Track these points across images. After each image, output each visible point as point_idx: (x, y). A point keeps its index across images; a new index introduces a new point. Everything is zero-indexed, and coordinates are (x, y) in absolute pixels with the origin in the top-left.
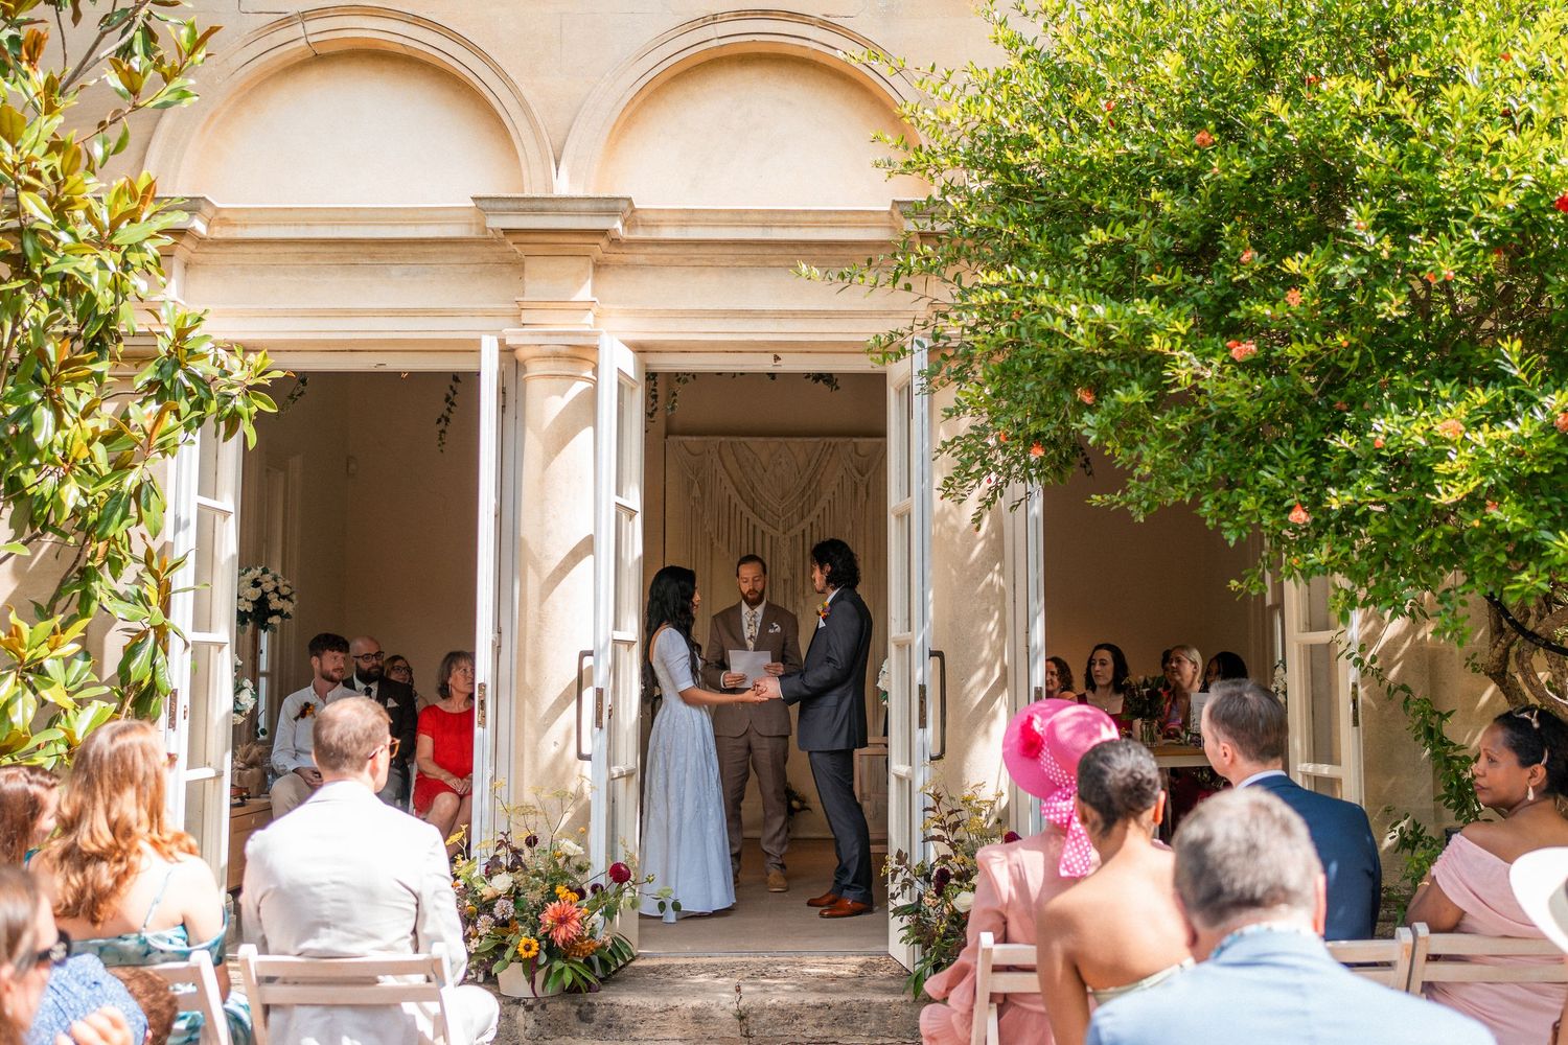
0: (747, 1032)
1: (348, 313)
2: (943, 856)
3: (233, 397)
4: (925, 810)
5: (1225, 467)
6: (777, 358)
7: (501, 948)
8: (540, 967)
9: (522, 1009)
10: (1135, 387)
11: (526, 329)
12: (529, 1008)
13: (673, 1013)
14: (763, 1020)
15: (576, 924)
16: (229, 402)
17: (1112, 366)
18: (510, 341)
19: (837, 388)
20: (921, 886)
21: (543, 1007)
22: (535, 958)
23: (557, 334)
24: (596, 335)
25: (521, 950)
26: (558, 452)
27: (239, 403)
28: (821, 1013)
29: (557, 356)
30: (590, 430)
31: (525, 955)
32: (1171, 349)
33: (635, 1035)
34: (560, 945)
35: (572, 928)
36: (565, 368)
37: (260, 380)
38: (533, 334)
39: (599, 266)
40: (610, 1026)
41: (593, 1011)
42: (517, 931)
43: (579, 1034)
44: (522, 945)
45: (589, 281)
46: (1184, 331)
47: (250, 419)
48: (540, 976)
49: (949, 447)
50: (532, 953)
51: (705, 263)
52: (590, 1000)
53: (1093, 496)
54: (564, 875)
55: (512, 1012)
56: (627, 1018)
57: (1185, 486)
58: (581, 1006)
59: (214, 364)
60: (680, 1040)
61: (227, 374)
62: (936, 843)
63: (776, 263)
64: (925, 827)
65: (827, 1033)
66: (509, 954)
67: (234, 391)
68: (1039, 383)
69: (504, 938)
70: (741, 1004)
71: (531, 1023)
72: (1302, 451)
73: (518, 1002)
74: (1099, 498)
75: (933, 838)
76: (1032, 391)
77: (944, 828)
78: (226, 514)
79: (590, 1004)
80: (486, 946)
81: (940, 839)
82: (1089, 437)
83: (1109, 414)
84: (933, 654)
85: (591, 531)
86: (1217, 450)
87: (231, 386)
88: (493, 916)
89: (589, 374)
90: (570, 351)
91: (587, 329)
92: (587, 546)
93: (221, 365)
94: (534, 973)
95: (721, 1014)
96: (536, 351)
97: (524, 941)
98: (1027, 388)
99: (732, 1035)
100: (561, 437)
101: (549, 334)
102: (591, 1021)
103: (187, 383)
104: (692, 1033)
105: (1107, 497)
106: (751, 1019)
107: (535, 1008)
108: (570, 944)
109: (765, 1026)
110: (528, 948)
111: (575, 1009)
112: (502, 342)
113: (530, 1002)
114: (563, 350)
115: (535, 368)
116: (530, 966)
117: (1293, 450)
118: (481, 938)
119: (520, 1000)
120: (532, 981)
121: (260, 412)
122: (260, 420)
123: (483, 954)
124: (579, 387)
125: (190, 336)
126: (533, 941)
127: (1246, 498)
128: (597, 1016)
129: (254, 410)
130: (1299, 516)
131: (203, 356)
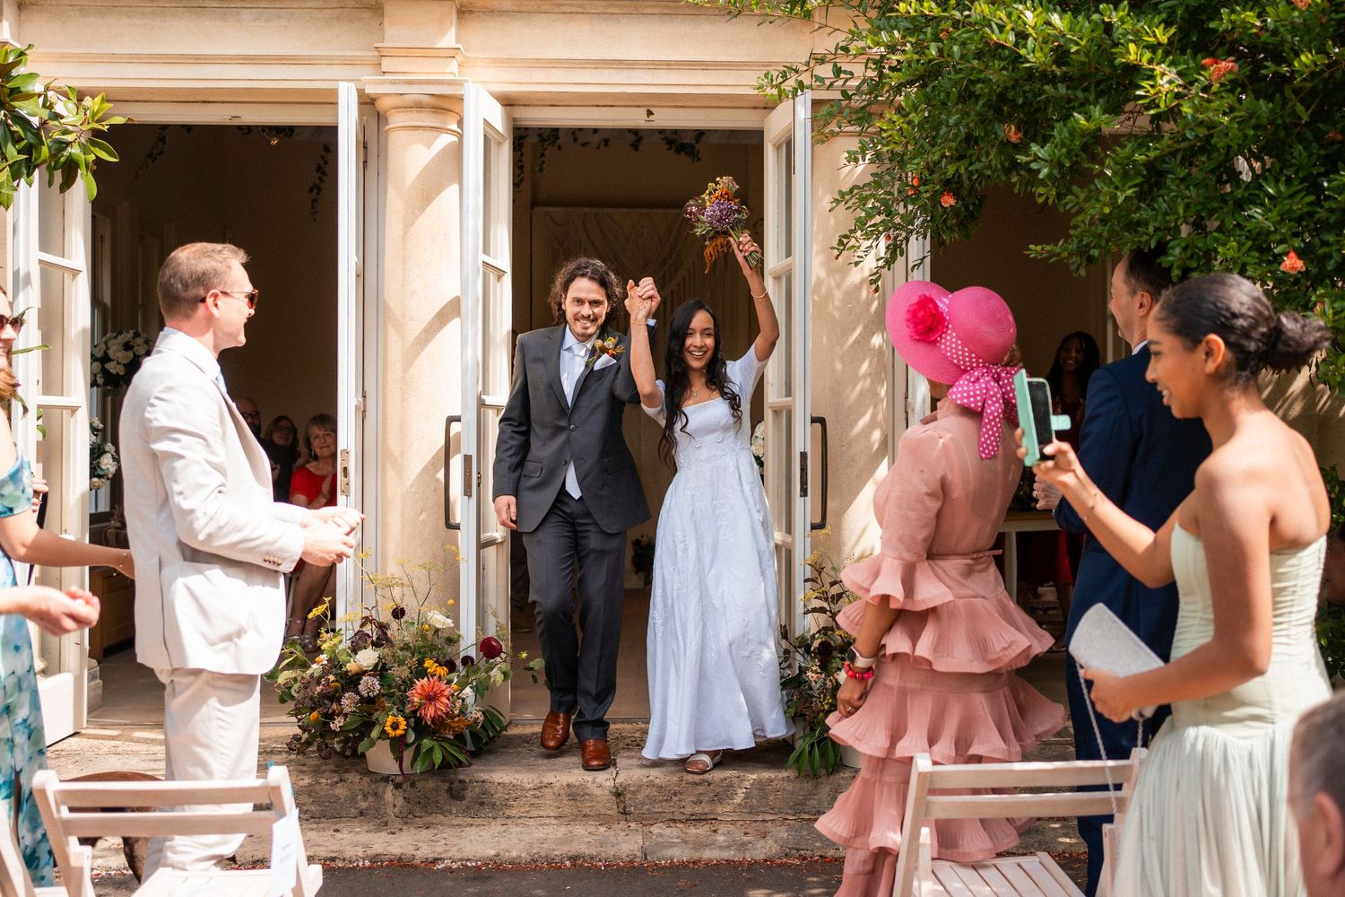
0: (624, 808)
1: (198, 60)
2: (823, 628)
3: (68, 144)
4: (806, 581)
5: (1199, 207)
6: (650, 113)
7: (368, 725)
8: (408, 745)
9: (390, 787)
10: (1096, 111)
11: (387, 77)
12: (398, 786)
13: (547, 790)
14: (640, 797)
15: (446, 701)
16: (64, 149)
17: (1062, 89)
18: (370, 90)
19: (699, 159)
20: (801, 659)
21: (413, 785)
22: (403, 737)
23: (421, 82)
24: (460, 83)
25: (388, 729)
26: (423, 208)
27: (75, 150)
28: (701, 789)
29: (419, 106)
30: (455, 187)
31: (392, 733)
32: (1150, 62)
33: (508, 812)
34: (429, 723)
35: (442, 705)
36: (427, 119)
37: (97, 126)
38: (394, 82)
39: (464, 12)
40: (482, 804)
41: (465, 789)
42: (383, 708)
43: (450, 812)
44: (388, 724)
45: (453, 30)
46: (1164, 40)
47: (87, 167)
48: (408, 755)
49: (847, 197)
50: (399, 732)
51: (575, 9)
52: (461, 777)
53: (1032, 246)
54: (433, 648)
55: (380, 790)
56: (500, 795)
57: (1151, 230)
58: (452, 783)
59: (44, 106)
60: (555, 818)
61: (57, 116)
62: (816, 614)
63: (649, 11)
64: (807, 599)
65: (706, 811)
66: (375, 733)
67: (69, 138)
68: (966, 114)
69: (371, 715)
70: (617, 781)
71: (400, 801)
72: (1293, 189)
73: (386, 779)
74: (1039, 248)
75: (814, 610)
76: (957, 124)
77: (826, 600)
78: (75, 273)
79: (461, 782)
80: (352, 723)
81: (822, 610)
82: (1039, 171)
83: (1063, 144)
84: (814, 420)
85: (457, 293)
86: (1187, 188)
87: (66, 132)
88: (358, 693)
89: (454, 127)
90: (433, 101)
91: (452, 77)
92: (453, 309)
93: (51, 107)
94: (402, 752)
95: (598, 792)
96: (397, 101)
97: (390, 719)
98: (951, 121)
99: (609, 812)
100: (427, 192)
101: (410, 83)
102: (462, 798)
103: (15, 128)
104: (567, 810)
105: (1048, 248)
106: (628, 796)
107: (404, 787)
108: (440, 723)
109: (643, 803)
110: (395, 726)
111: (445, 786)
112: (361, 93)
113: (399, 779)
114: (426, 99)
115: (397, 120)
116: (398, 745)
117: (1282, 188)
118: (346, 715)
119: (388, 777)
120: (400, 760)
121: (98, 161)
122: (100, 169)
123: (350, 731)
124: (445, 140)
125: (14, 73)
126: (401, 719)
127: (1224, 245)
128: (469, 794)
129: (91, 158)
130: (1292, 263)
131: (29, 96)
